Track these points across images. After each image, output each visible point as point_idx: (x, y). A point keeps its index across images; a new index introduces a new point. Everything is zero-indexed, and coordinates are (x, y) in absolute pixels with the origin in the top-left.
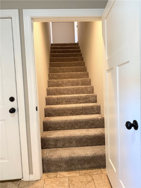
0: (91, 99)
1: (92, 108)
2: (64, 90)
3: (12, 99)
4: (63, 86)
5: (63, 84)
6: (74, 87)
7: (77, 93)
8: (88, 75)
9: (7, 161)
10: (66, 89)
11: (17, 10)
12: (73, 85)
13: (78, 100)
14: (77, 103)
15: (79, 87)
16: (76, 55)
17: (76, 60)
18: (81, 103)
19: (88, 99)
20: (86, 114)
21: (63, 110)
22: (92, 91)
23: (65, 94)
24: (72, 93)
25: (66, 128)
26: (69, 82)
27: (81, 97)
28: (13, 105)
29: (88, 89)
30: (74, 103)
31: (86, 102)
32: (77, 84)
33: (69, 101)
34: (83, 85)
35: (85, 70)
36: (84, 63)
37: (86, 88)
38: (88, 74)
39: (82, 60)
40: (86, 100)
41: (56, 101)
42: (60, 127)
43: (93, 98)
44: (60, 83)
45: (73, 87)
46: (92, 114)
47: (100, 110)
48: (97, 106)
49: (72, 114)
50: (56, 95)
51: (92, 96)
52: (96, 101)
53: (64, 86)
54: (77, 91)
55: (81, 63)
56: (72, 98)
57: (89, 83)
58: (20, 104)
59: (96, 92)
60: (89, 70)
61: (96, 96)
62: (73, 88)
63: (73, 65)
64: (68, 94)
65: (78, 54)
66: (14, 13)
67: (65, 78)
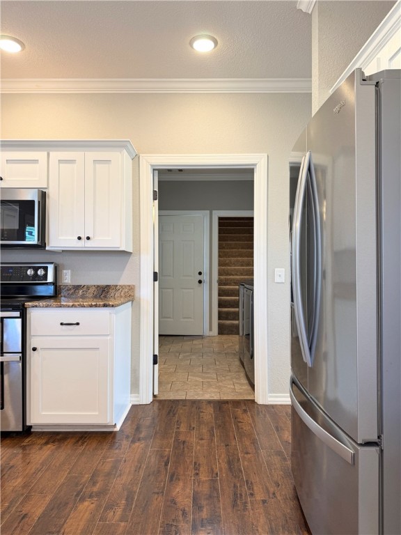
2: (232, 270)
3: (200, 273)
4: (230, 266)
5: (231, 263)
9: (193, 320)
10: (235, 269)
11: (209, 211)
12: (242, 265)
23: (233, 275)
24: (242, 274)
26: (237, 261)
28: (200, 277)
44: (227, 262)
50: (224, 276)
53: (232, 266)
58: (205, 277)
64: (237, 275)
66: (206, 213)
67: (233, 257)
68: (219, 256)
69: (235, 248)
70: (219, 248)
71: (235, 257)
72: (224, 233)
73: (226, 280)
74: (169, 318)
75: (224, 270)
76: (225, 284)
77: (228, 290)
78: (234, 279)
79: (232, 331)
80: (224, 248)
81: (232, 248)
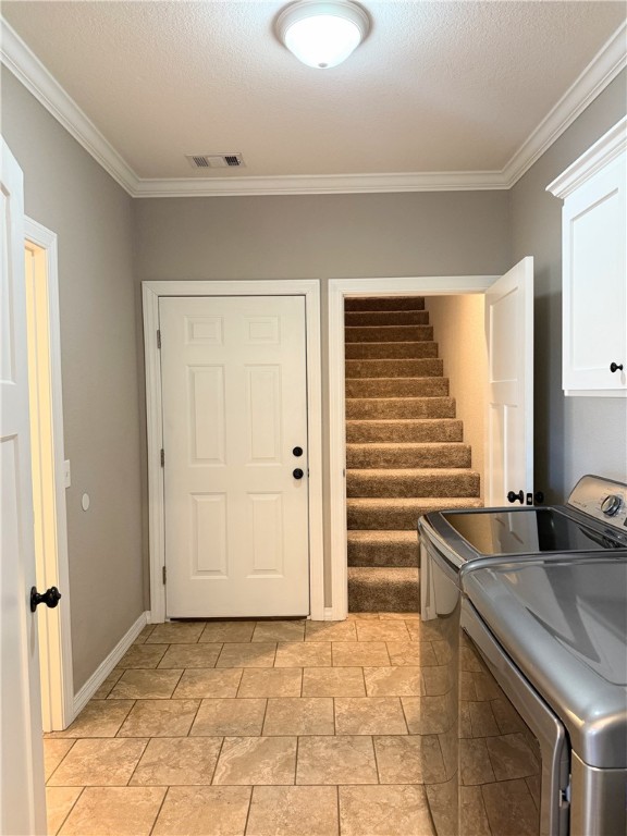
0: (455, 457)
1: (458, 480)
2: (378, 429)
3: (298, 452)
4: (374, 418)
5: (376, 411)
6: (408, 421)
7: (415, 439)
8: (448, 386)
9: (280, 576)
10: (386, 426)
11: (318, 281)
12: (402, 416)
13: (420, 459)
14: (414, 466)
15: (421, 421)
16: (408, 320)
17: (412, 335)
18: (426, 467)
19: (446, 456)
20: (442, 495)
21: (381, 483)
22: (458, 435)
23: (381, 440)
24: (402, 439)
25: (391, 525)
26: (391, 406)
27: (428, 450)
28: (299, 463)
29: (448, 430)
30: (408, 467)
31: (442, 465)
32: (416, 413)
33: (394, 461)
34: (433, 417)
35: (437, 369)
36: (436, 346)
37: (441, 426)
38: (447, 384)
39: (430, 334)
40: (440, 459)
41: (361, 459)
42: (376, 521)
43: (461, 454)
44: (366, 408)
45: (404, 421)
46: (458, 496)
47: (478, 486)
48: (472, 477)
49: (403, 495)
50: (359, 443)
51: (458, 449)
52: (468, 465)
53: (379, 419)
54: (416, 434)
55: (426, 346)
56: (404, 453)
57: (450, 411)
59: (469, 438)
60: (449, 372)
61: (470, 451)
62: (406, 425)
63: (402, 351)
64: (390, 440)
65: (416, 314)
66: (311, 286)
67: (379, 394)
68: (349, 394)
69: (385, 375)
70: (347, 375)
71: (385, 394)
72: (358, 340)
73: (366, 453)
74: (218, 572)
75: (359, 428)
76: (363, 465)
77: (371, 481)
78: (384, 452)
79: (385, 602)
80: (358, 374)
81: (378, 375)
